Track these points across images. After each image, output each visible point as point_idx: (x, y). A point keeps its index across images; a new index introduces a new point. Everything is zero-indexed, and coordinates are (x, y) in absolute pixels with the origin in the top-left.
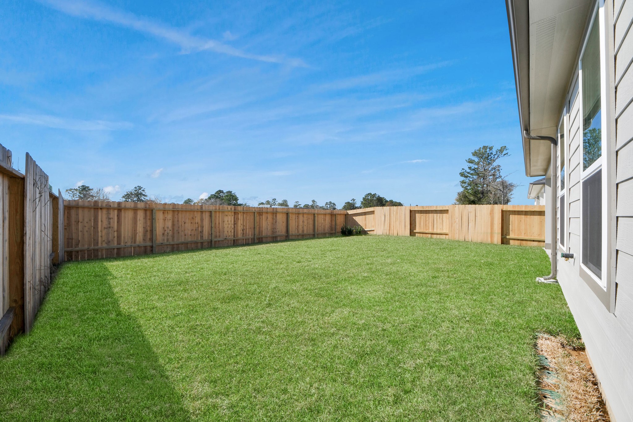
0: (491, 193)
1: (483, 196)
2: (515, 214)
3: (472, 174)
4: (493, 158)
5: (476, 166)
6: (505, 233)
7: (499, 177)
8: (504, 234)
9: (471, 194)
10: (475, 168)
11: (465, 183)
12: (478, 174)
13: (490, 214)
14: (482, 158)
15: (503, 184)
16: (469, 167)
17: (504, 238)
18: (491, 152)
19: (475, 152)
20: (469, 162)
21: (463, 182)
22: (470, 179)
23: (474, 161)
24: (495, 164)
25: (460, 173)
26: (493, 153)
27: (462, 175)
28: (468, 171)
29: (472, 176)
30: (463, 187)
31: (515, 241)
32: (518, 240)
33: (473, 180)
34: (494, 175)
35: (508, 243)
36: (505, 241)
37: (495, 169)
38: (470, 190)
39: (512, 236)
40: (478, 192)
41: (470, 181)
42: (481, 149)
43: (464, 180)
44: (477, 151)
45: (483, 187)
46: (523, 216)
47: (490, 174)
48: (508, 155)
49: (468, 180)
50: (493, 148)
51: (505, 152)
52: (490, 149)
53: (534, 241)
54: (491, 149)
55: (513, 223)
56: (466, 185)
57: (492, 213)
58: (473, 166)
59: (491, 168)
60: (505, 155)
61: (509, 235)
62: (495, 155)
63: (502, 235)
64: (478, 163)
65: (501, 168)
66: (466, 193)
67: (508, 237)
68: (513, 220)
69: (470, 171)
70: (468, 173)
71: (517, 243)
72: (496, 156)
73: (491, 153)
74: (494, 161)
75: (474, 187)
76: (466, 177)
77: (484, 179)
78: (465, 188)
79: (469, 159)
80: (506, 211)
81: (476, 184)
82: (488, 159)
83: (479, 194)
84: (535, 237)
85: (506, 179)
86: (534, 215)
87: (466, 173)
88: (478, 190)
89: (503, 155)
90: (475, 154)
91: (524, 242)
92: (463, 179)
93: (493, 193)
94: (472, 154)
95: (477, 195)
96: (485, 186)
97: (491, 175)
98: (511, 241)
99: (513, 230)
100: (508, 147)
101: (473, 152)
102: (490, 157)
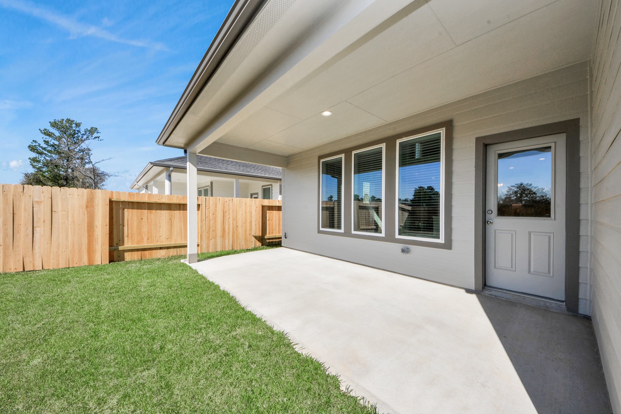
0: (78, 181)
1: (67, 183)
2: (133, 208)
3: (49, 151)
4: (80, 137)
5: (57, 143)
6: (115, 241)
7: (89, 162)
8: (115, 244)
9: (48, 178)
10: (55, 145)
11: (39, 161)
12: (59, 153)
13: (87, 207)
14: (65, 133)
15: (94, 170)
16: (45, 141)
17: (115, 250)
18: (78, 129)
19: (55, 123)
20: (45, 134)
21: (34, 160)
22: (47, 158)
23: (54, 135)
24: (84, 145)
25: (29, 147)
26: (81, 131)
27: (32, 148)
28: (45, 146)
29: (50, 154)
30: (34, 167)
31: (134, 252)
32: (138, 250)
33: (51, 160)
34: (82, 159)
35: (121, 258)
36: (115, 254)
37: (83, 151)
38: (47, 173)
39: (128, 244)
40: (59, 177)
41: (47, 160)
42: (64, 121)
43: (36, 157)
44: (57, 122)
45: (66, 171)
46: (146, 211)
47: (77, 156)
48: (100, 140)
49: (43, 159)
50: (81, 125)
51: (95, 135)
52: (76, 125)
53: (161, 248)
54: (78, 125)
55: (129, 224)
56: (40, 165)
57: (90, 205)
58: (52, 141)
59: (78, 149)
60: (95, 138)
61: (123, 244)
62: (83, 134)
63: (111, 245)
64: (59, 139)
65: (91, 152)
66: (41, 176)
67: (121, 248)
68: (130, 218)
69: (46, 146)
70: (44, 149)
71: (136, 256)
72: (85, 137)
73: (79, 131)
74: (83, 141)
75: (53, 170)
76: (41, 153)
77: (68, 160)
78: (38, 169)
79: (46, 130)
80: (118, 202)
81: (56, 166)
82: (74, 138)
83: (61, 179)
84: (162, 242)
85: (97, 165)
86: (161, 209)
87: (41, 149)
88: (60, 175)
89: (93, 137)
90: (54, 124)
91: (147, 253)
92: (34, 155)
93: (81, 180)
94: (49, 124)
95: (58, 180)
96: (70, 170)
97: (78, 158)
98: (126, 254)
99: (130, 235)
100: (99, 129)
101: (52, 122)
102: (76, 135)
